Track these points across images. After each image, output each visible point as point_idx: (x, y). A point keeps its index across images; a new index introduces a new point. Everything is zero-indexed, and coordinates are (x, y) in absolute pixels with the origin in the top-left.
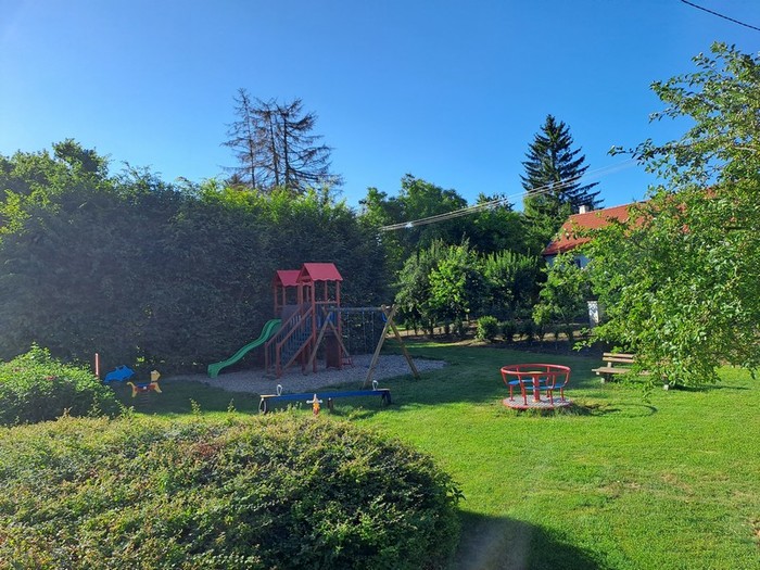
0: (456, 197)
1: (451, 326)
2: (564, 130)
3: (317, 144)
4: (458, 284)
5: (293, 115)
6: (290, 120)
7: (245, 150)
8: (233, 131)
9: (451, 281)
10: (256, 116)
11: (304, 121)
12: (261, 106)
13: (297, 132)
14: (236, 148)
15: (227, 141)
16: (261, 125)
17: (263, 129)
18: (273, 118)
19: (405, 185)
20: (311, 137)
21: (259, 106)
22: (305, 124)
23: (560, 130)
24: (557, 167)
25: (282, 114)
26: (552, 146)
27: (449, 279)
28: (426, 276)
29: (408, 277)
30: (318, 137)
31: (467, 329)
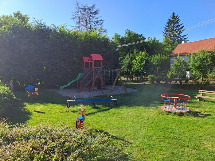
0: (142, 37)
1: (139, 77)
2: (178, 17)
3: (99, 19)
4: (142, 64)
5: (93, 10)
6: (91, 11)
7: (78, 21)
8: (74, 14)
9: (140, 63)
10: (81, 10)
11: (96, 12)
12: (83, 7)
13: (93, 15)
14: (75, 20)
15: (72, 18)
16: (83, 13)
17: (83, 14)
18: (86, 10)
19: (126, 33)
20: (98, 17)
21: (82, 7)
22: (96, 13)
23: (177, 17)
24: (174, 29)
25: (89, 9)
26: (174, 23)
27: (139, 62)
28: (132, 61)
29: (126, 62)
30: (100, 17)
31: (144, 79)
